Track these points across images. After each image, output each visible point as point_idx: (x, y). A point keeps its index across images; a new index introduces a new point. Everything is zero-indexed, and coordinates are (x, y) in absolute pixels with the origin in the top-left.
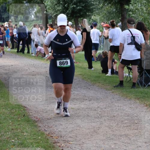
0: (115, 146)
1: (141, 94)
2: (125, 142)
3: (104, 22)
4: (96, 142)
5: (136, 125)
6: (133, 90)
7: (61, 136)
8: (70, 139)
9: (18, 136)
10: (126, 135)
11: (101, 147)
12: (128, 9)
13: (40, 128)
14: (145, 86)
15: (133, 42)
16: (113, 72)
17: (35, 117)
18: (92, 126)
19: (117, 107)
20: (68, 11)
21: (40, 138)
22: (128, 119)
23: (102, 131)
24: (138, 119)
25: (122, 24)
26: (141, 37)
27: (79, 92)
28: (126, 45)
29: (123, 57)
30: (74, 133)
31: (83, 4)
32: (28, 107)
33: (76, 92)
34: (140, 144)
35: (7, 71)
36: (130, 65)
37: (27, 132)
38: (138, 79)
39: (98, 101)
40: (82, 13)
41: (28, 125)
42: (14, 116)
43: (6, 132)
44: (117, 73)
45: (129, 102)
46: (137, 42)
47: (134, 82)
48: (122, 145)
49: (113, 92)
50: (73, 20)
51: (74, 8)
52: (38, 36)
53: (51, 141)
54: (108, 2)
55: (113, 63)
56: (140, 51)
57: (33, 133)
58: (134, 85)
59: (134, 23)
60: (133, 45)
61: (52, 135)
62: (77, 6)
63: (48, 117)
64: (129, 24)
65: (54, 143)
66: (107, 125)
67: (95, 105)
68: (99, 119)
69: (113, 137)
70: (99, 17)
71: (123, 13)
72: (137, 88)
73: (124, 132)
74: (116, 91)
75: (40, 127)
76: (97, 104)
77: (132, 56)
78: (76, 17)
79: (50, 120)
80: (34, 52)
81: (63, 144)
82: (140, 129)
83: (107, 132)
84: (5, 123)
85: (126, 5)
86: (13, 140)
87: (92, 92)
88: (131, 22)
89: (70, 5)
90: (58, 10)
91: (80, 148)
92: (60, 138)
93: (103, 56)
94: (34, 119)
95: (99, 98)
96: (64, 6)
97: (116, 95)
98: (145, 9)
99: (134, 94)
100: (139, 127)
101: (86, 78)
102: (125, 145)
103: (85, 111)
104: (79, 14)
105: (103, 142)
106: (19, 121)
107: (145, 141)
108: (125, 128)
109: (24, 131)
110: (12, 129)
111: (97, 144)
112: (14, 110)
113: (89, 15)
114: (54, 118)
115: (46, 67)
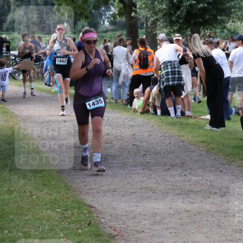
17: (110, 227)
20: (178, 12)
27: (200, 178)
32: (96, 206)
33: (194, 178)
40: (207, 17)
42: (69, 224)
51: (191, 5)
62: (198, 3)
63: (138, 228)
78: (195, 24)
79: (142, 235)
87: (227, 177)
90: (160, 10)
94: (109, 231)
96: (171, 2)
101: (214, 149)
103: (213, 217)
104: (201, 18)
106: (79, 235)
112: (69, 212)
113: (223, 22)
114: (149, 229)
115: (132, 126)
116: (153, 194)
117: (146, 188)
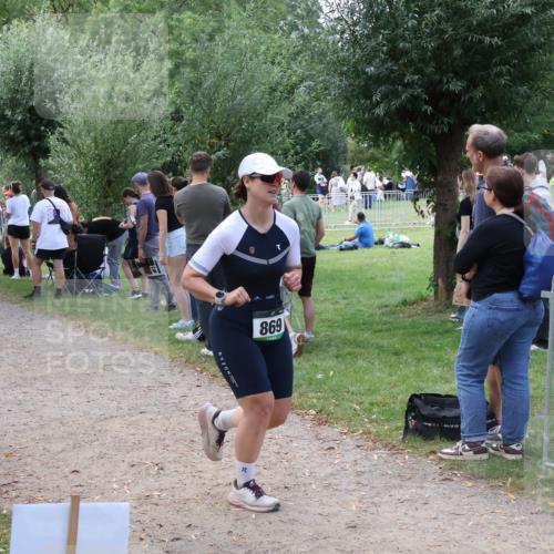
0: (25, 396)
14: (77, 293)
16: (23, 272)
29: (40, 246)
34: (66, 390)
46: (63, 219)
47: (59, 287)
49: (22, 307)
54: (11, 153)
58: (58, 293)
59: (54, 189)
60: (56, 223)
64: (47, 191)
69: (21, 382)
71: (39, 173)
88: (48, 187)
97: (28, 311)
98: (74, 166)
102: (42, 394)
107: (76, 385)
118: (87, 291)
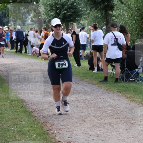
0: (101, 133)
1: (123, 87)
2: (109, 129)
3: (91, 26)
4: (84, 130)
5: (118, 114)
6: (116, 84)
7: (54, 125)
8: (61, 127)
9: (17, 124)
10: (110, 124)
11: (89, 133)
12: (112, 15)
13: (36, 118)
14: (126, 81)
15: (116, 43)
17: (31, 108)
18: (80, 116)
19: (102, 99)
20: (59, 16)
21: (36, 126)
22: (111, 110)
23: (89, 120)
24: (120, 110)
25: (107, 27)
26: (123, 39)
28: (110, 46)
29: (108, 56)
30: (65, 122)
31: (73, 10)
32: (25, 99)
34: (121, 131)
35: (7, 69)
36: (114, 62)
37: (24, 121)
38: (120, 75)
39: (86, 94)
40: (72, 18)
41: (25, 115)
42: (13, 107)
43: (6, 121)
44: (102, 70)
45: (113, 95)
46: (119, 43)
47: (117, 77)
48: (106, 132)
49: (98, 87)
50: (64, 24)
51: (65, 13)
52: (34, 38)
53: (45, 128)
54: (94, 9)
55: (99, 61)
56: (122, 51)
57: (30, 122)
58: (117, 80)
59: (117, 27)
60: (116, 45)
61: (47, 124)
62: (68, 12)
63: (43, 108)
64: (113, 28)
65: (48, 131)
66: (94, 115)
67: (83, 97)
68: (87, 110)
69: (98, 125)
70: (87, 21)
71: (107, 18)
72: (119, 83)
73: (108, 120)
74: (101, 85)
75: (36, 116)
76: (85, 97)
77: (116, 55)
78: (67, 21)
79: (45, 111)
80: (30, 52)
81: (56, 131)
82: (121, 118)
83: (93, 121)
84: (5, 113)
85: (110, 11)
86: (13, 128)
87: (80, 86)
88: (114, 26)
89: (62, 11)
90: (51, 15)
91: (70, 134)
92: (53, 126)
93: (90, 55)
94: (31, 110)
95: (86, 91)
96: (56, 12)
97: (102, 89)
98: (126, 14)
99: (117, 88)
100: (121, 116)
101: (75, 74)
102: (109, 132)
103: (75, 103)
104: (69, 19)
105: (90, 130)
106: (18, 112)
107: (126, 128)
108: (109, 117)
109: (22, 120)
110: (12, 119)
111: (84, 131)
112: (13, 102)
113: (78, 20)
114: (47, 109)
115: (40, 65)
116: (49, 94)
117: (47, 92)
118: (131, 79)
